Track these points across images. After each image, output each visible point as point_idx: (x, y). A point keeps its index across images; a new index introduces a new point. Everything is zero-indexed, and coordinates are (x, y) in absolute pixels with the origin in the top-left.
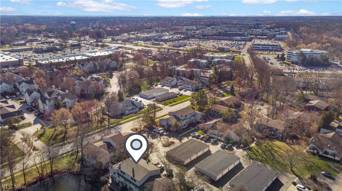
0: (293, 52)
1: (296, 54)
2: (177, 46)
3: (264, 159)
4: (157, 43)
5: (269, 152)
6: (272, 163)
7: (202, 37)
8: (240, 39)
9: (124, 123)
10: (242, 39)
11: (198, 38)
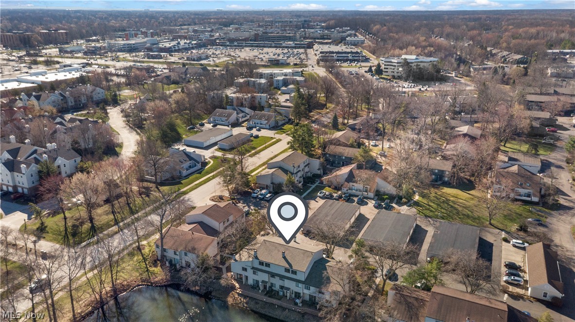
0: (393, 61)
1: (397, 63)
2: (196, 59)
3: (445, 215)
4: (157, 55)
5: (446, 205)
6: (460, 218)
7: (228, 43)
8: (293, 45)
9: (190, 191)
10: (295, 44)
11: (221, 45)
